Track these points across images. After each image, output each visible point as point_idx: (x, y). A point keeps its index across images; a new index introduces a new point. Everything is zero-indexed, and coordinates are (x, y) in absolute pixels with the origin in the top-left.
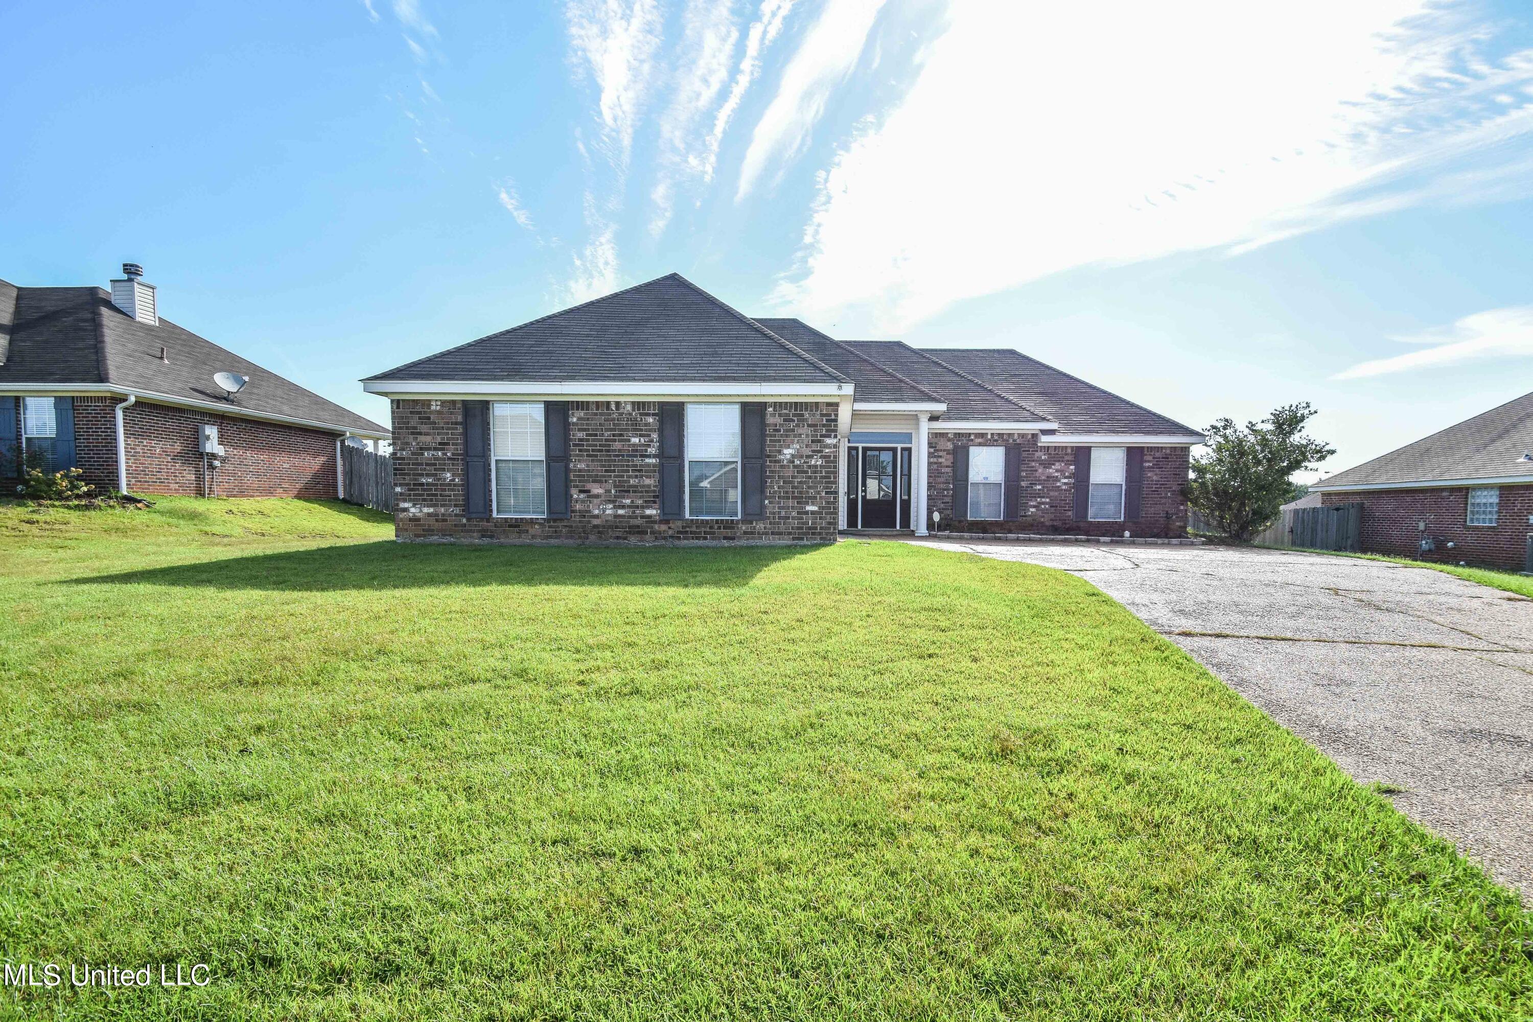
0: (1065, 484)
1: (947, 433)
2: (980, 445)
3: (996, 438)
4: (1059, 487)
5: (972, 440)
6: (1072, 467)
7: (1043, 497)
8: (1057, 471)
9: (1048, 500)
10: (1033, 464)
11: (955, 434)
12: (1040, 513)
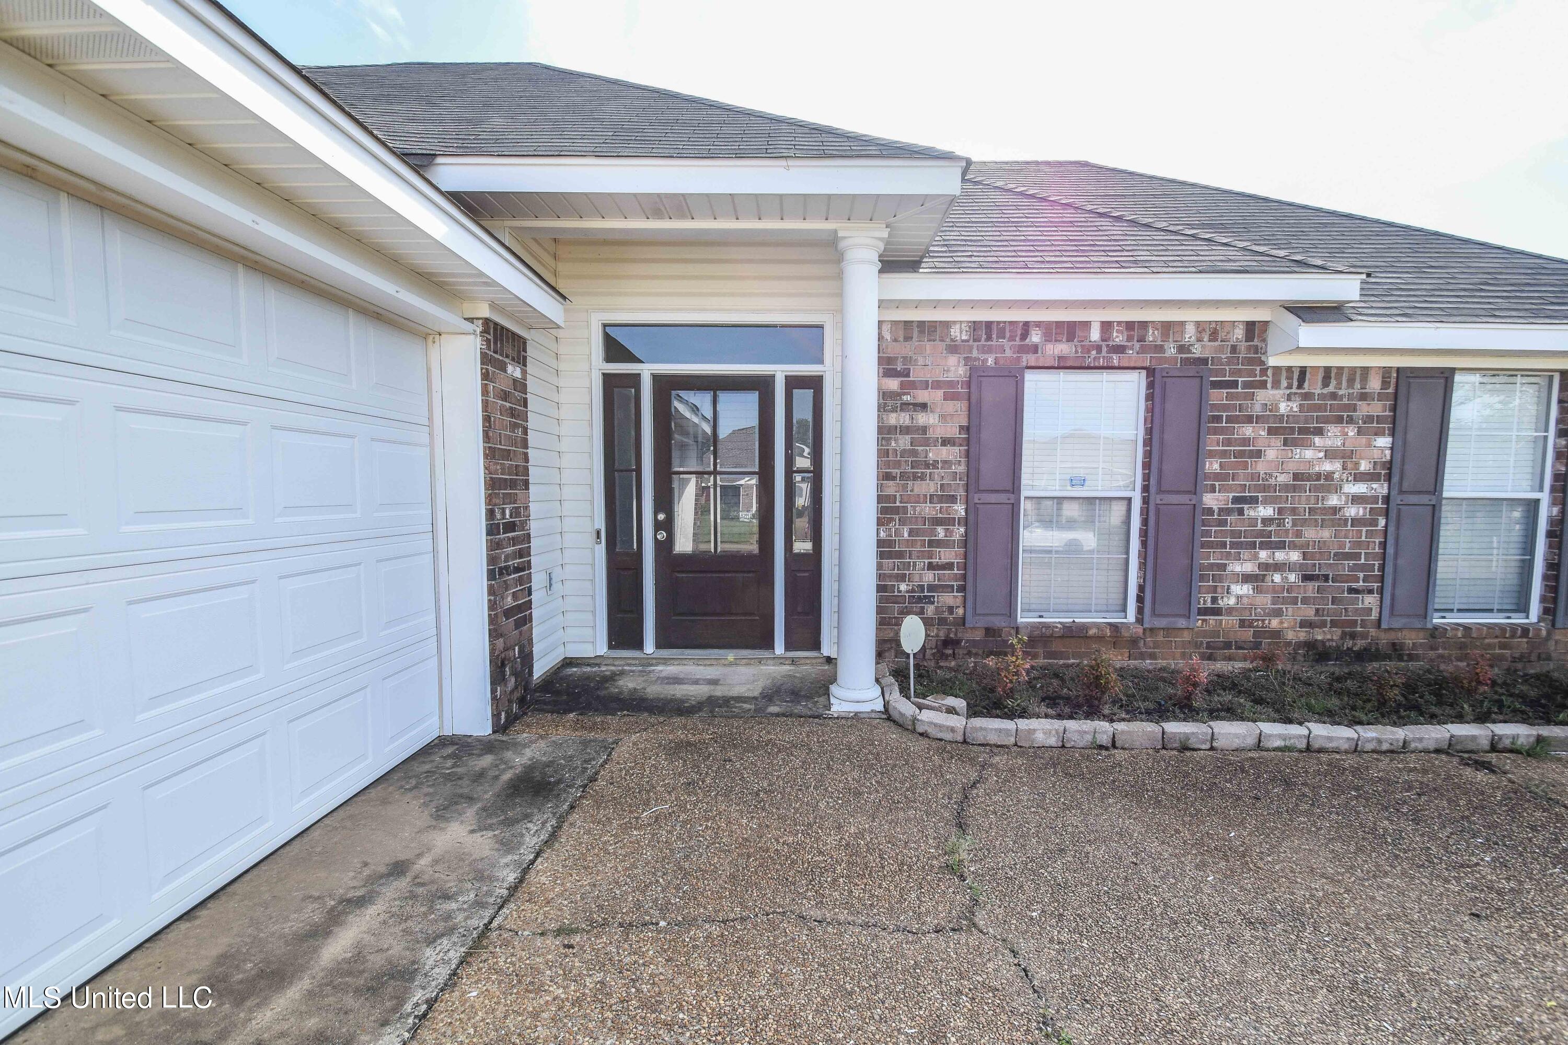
0: (1357, 499)
1: (947, 325)
2: (1062, 365)
3: (1118, 338)
4: (1335, 510)
5: (1035, 349)
6: (1384, 442)
7: (1281, 546)
8: (1330, 454)
9: (1295, 556)
10: (1248, 431)
11: (975, 326)
12: (1265, 601)
